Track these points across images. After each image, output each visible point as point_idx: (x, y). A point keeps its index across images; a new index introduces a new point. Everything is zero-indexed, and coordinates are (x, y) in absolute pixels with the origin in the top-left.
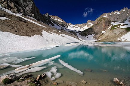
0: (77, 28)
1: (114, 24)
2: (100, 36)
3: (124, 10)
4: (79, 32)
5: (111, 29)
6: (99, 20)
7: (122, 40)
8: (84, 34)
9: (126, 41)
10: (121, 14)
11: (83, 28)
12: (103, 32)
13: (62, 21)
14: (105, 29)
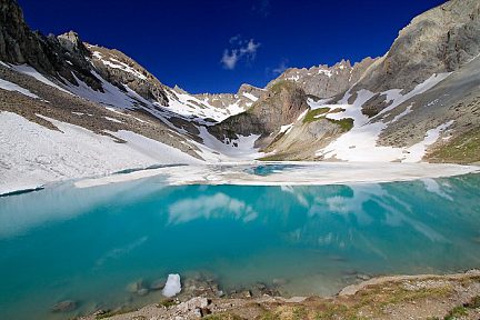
0: (202, 106)
1: (314, 105)
2: (276, 141)
3: (342, 67)
4: (208, 124)
5: (304, 122)
6: (273, 90)
7: (326, 157)
8: (226, 131)
9: (333, 159)
10: (335, 77)
11: (224, 111)
12: (283, 129)
13: (145, 74)
14: (289, 119)
